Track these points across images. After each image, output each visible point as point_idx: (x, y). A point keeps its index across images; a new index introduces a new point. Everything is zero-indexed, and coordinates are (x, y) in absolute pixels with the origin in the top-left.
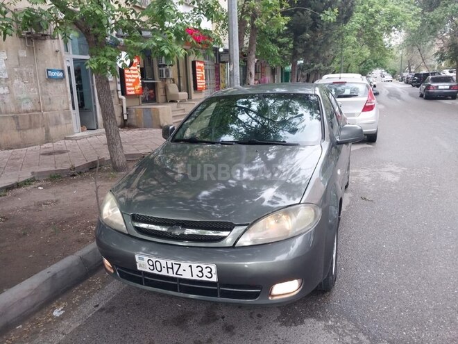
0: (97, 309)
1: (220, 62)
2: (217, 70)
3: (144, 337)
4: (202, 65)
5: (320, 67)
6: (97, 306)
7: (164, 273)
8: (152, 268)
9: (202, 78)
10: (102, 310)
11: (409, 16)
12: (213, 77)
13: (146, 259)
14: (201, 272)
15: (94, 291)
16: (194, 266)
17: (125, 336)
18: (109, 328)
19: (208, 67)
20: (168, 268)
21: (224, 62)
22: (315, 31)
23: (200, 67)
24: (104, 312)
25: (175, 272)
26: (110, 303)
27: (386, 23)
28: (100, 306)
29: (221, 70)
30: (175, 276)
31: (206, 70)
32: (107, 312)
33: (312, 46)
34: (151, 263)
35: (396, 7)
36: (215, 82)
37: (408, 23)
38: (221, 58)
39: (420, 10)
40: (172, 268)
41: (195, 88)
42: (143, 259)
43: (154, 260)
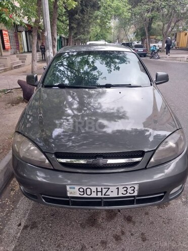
0: (21, 227)
1: (18, 31)
2: (16, 36)
3: (74, 243)
4: (7, 33)
5: (81, 37)
6: (20, 225)
7: (94, 195)
8: (82, 193)
9: (7, 42)
10: (26, 227)
11: (125, 9)
12: (14, 41)
13: (77, 188)
14: (126, 191)
15: (10, 212)
16: (121, 188)
17: (59, 246)
18: (42, 243)
19: (11, 34)
20: (97, 192)
21: (20, 32)
22: (83, 14)
23: (5, 34)
24: (29, 229)
25: (103, 194)
26: (29, 219)
27: (114, 13)
28: (23, 224)
29: (19, 36)
30: (103, 196)
31: (9, 37)
32: (32, 228)
33: (82, 23)
34: (81, 190)
35: (119, 4)
36: (16, 44)
37: (125, 14)
38: (18, 29)
39: (130, 6)
40: (102, 192)
41: (4, 48)
42: (74, 188)
43: (85, 188)
